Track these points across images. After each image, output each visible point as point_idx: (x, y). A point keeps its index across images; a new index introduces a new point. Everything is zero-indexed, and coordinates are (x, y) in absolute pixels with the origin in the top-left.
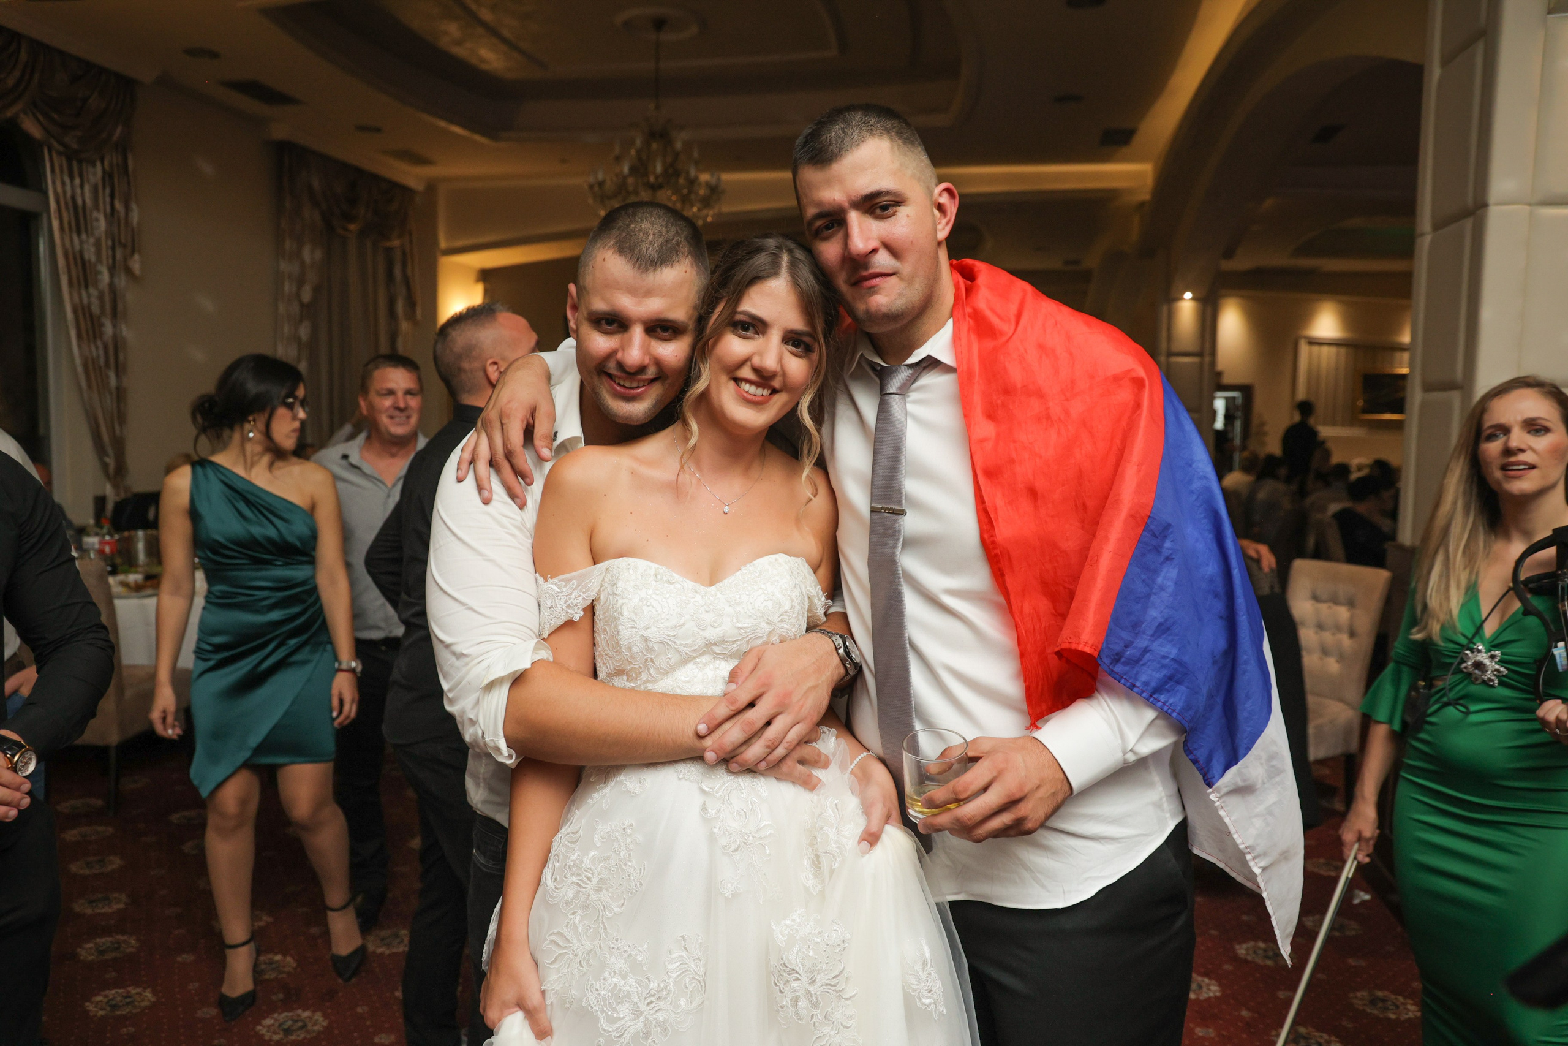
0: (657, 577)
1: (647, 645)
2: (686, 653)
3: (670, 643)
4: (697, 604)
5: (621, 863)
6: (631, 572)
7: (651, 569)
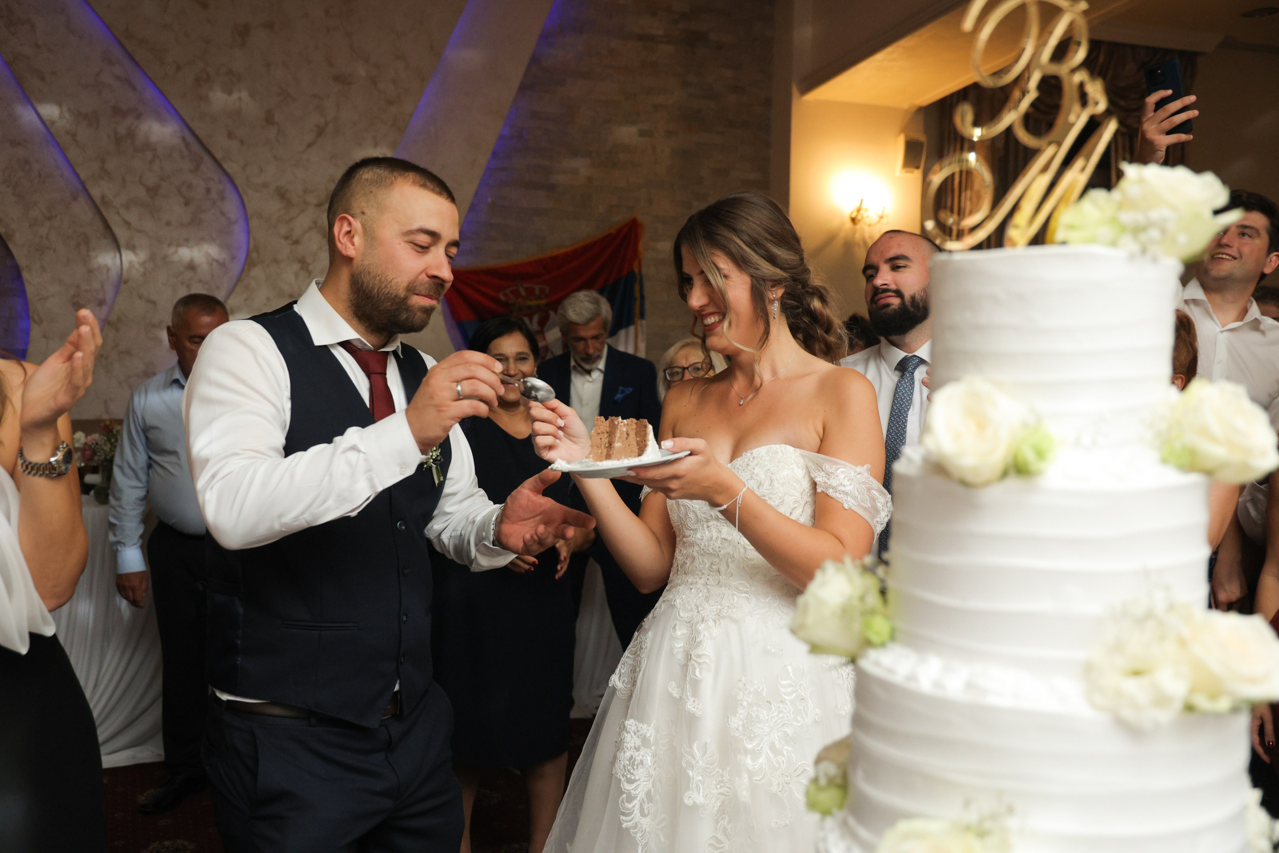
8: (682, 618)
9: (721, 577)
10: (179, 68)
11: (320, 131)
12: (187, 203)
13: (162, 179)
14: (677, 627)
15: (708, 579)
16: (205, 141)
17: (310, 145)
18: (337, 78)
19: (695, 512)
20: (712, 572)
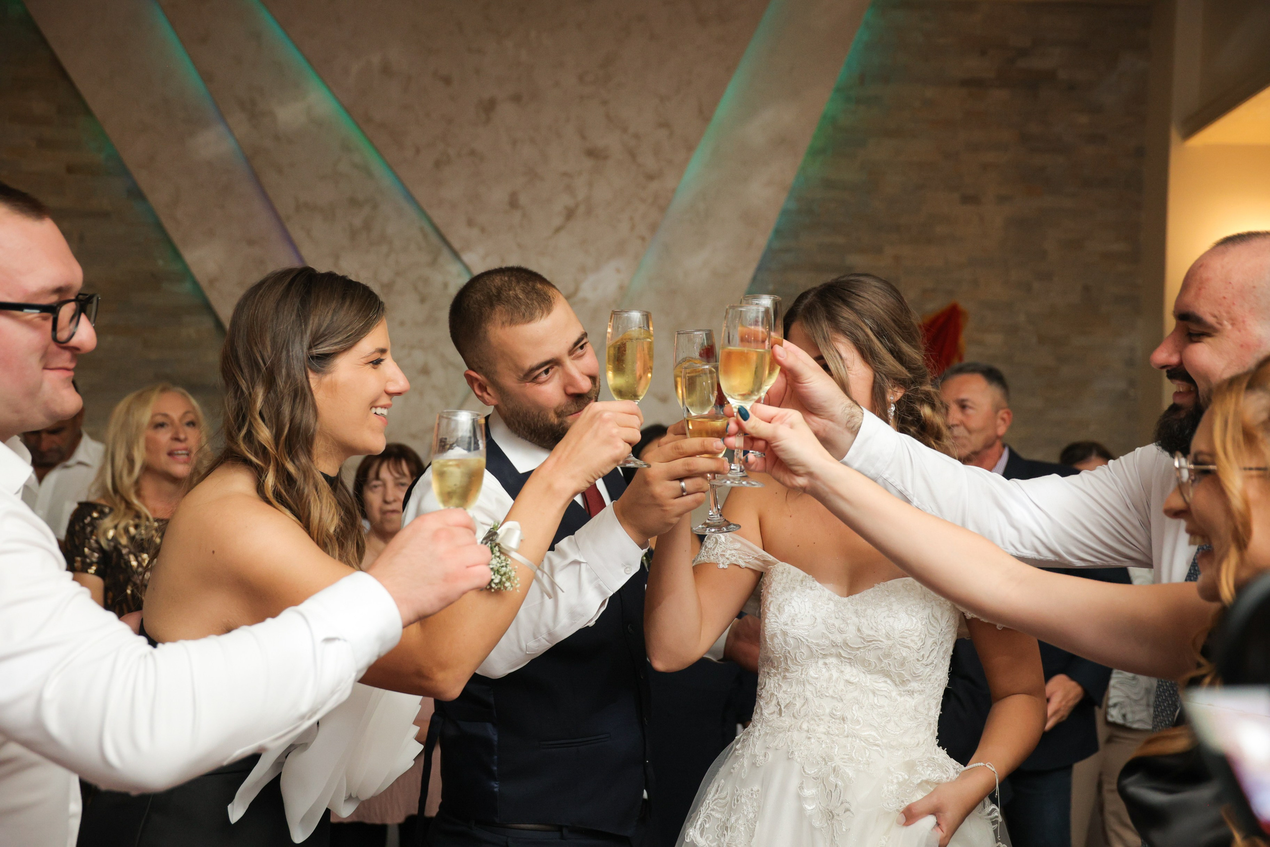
0: (802, 583)
1: (785, 639)
2: (816, 650)
3: (803, 640)
4: (829, 610)
5: (748, 823)
6: (785, 575)
7: (799, 576)
8: (808, 774)
9: (846, 725)
10: (418, 151)
11: (570, 214)
12: (423, 300)
13: (398, 274)
14: (804, 785)
15: (829, 727)
16: (443, 230)
17: (558, 230)
18: (592, 153)
19: (810, 647)
20: (834, 719)
